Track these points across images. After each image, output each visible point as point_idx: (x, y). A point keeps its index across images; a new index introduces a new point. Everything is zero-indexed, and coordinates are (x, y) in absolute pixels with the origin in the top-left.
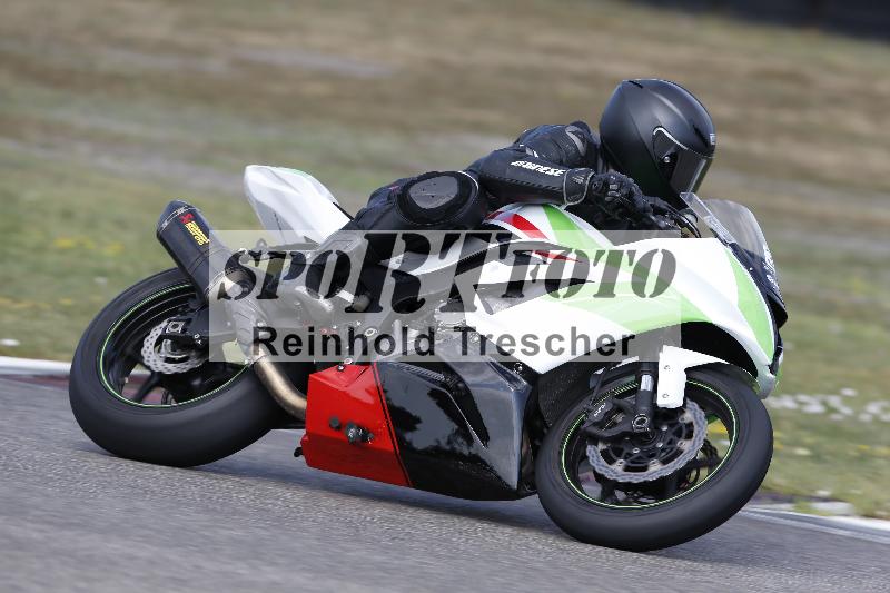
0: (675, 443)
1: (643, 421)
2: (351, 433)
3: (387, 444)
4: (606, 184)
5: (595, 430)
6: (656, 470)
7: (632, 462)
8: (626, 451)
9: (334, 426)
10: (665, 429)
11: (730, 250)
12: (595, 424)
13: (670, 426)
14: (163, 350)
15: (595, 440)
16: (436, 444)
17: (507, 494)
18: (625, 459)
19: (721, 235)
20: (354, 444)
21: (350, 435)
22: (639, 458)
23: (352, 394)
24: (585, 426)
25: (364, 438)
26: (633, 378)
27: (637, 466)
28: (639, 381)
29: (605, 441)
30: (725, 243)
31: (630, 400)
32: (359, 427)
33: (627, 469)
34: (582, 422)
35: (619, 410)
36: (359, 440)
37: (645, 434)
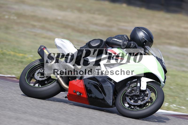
0: (144, 97)
1: (138, 92)
2: (78, 93)
3: (85, 96)
4: (131, 44)
5: (128, 94)
6: (140, 103)
7: (135, 101)
8: (134, 98)
9: (74, 92)
10: (142, 94)
11: (156, 58)
12: (128, 93)
13: (144, 94)
14: (39, 75)
15: (128, 96)
16: (95, 96)
17: (110, 107)
18: (134, 100)
19: (154, 55)
20: (78, 96)
21: (78, 94)
22: (137, 100)
23: (78, 86)
24: (126, 93)
25: (80, 94)
26: (136, 84)
27: (136, 101)
28: (137, 84)
29: (130, 96)
30: (155, 56)
31: (135, 88)
32: (79, 92)
33: (134, 102)
34: (125, 92)
35: (133, 90)
36: (79, 95)
37: (138, 95)
